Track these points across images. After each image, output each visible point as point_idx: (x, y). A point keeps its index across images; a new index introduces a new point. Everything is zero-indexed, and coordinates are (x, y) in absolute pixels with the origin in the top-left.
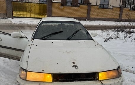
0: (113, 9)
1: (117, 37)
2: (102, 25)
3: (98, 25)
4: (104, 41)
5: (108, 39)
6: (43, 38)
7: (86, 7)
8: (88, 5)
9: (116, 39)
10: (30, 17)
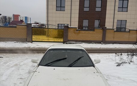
0: (129, 32)
1: (131, 62)
2: (118, 48)
3: (114, 48)
4: (117, 66)
5: (121, 64)
6: (47, 65)
7: (101, 31)
8: (103, 29)
9: (130, 64)
10: (48, 41)
